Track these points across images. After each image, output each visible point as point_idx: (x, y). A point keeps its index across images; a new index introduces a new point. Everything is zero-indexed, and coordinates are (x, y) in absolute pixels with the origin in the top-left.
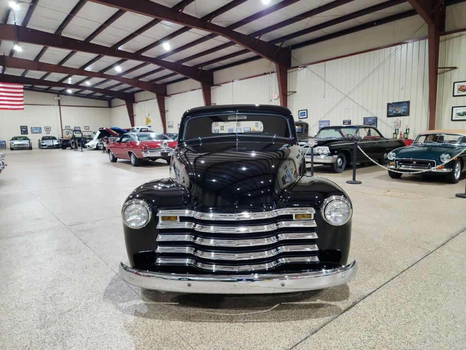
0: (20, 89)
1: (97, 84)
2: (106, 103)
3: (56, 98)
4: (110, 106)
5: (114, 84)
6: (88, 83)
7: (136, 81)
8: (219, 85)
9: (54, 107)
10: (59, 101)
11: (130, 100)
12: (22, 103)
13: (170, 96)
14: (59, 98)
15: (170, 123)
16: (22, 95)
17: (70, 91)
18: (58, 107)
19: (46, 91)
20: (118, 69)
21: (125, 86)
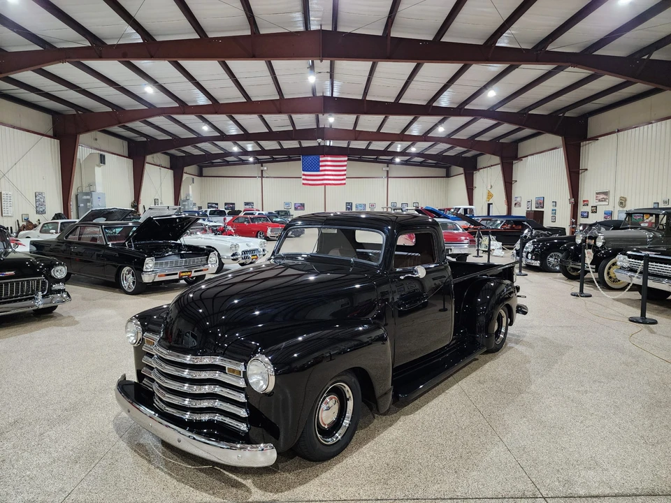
0: (344, 161)
1: (426, 149)
2: (442, 172)
3: (384, 169)
4: (448, 175)
5: (446, 148)
6: (413, 150)
7: (472, 142)
8: (595, 138)
9: (381, 179)
10: (388, 171)
11: (470, 167)
12: (345, 177)
13: (520, 159)
14: (388, 169)
15: (518, 200)
16: (345, 168)
17: (398, 160)
18: (386, 179)
19: (376, 161)
20: (441, 130)
21: (459, 149)
